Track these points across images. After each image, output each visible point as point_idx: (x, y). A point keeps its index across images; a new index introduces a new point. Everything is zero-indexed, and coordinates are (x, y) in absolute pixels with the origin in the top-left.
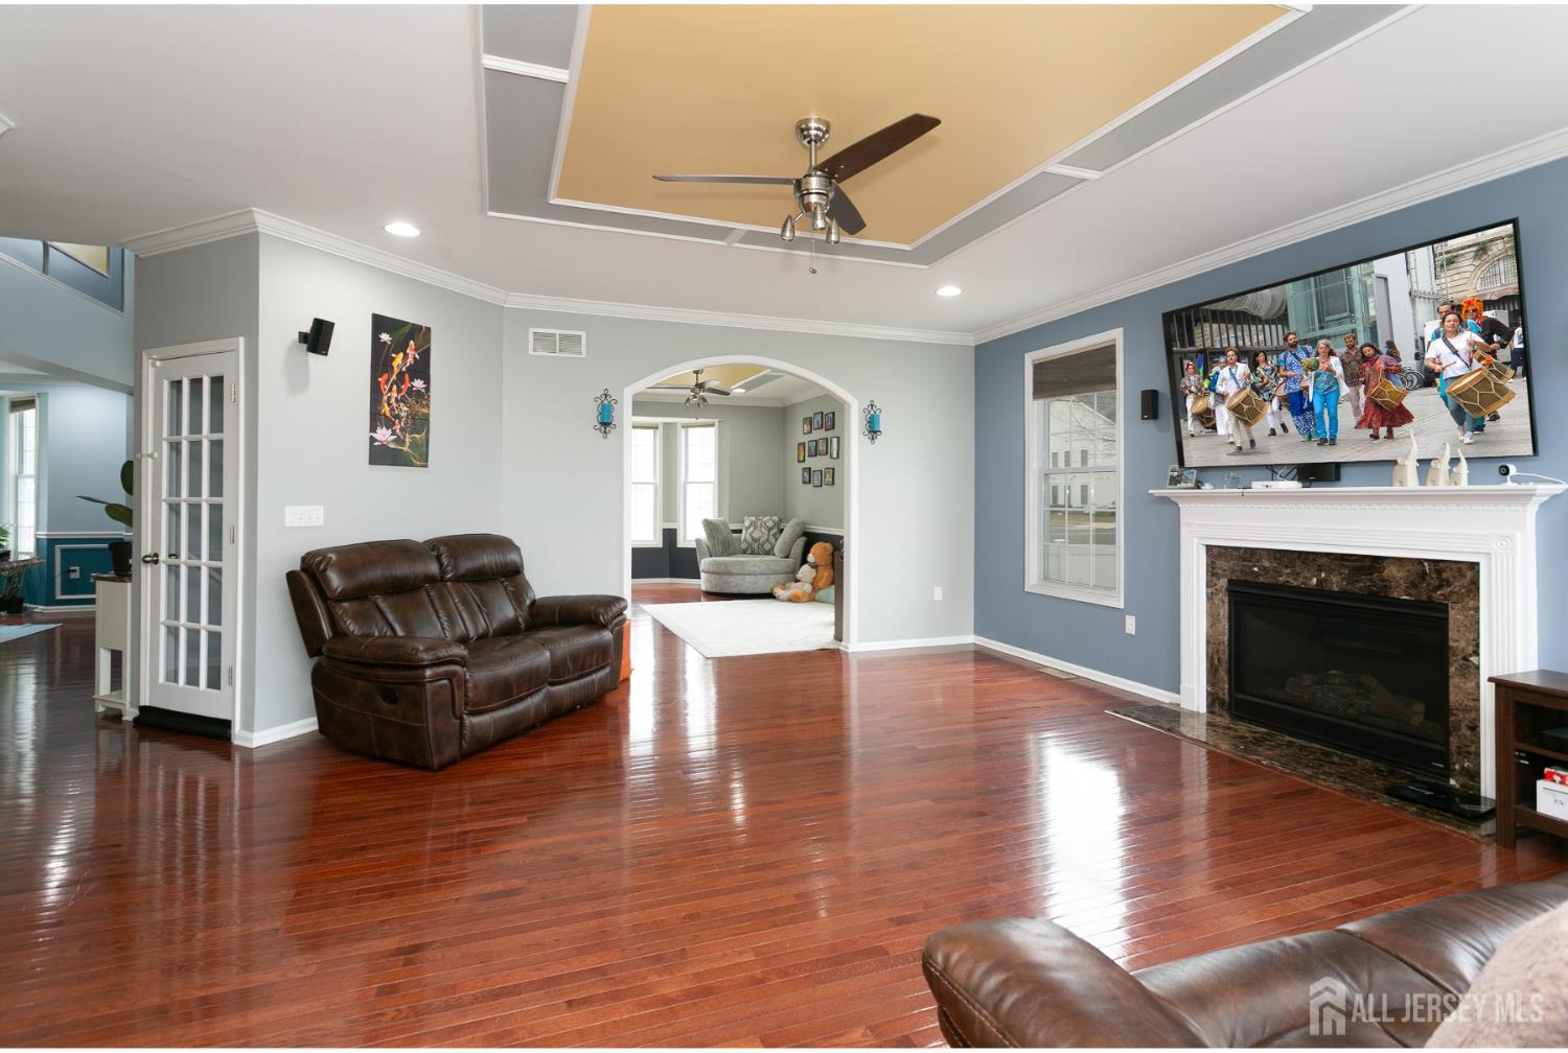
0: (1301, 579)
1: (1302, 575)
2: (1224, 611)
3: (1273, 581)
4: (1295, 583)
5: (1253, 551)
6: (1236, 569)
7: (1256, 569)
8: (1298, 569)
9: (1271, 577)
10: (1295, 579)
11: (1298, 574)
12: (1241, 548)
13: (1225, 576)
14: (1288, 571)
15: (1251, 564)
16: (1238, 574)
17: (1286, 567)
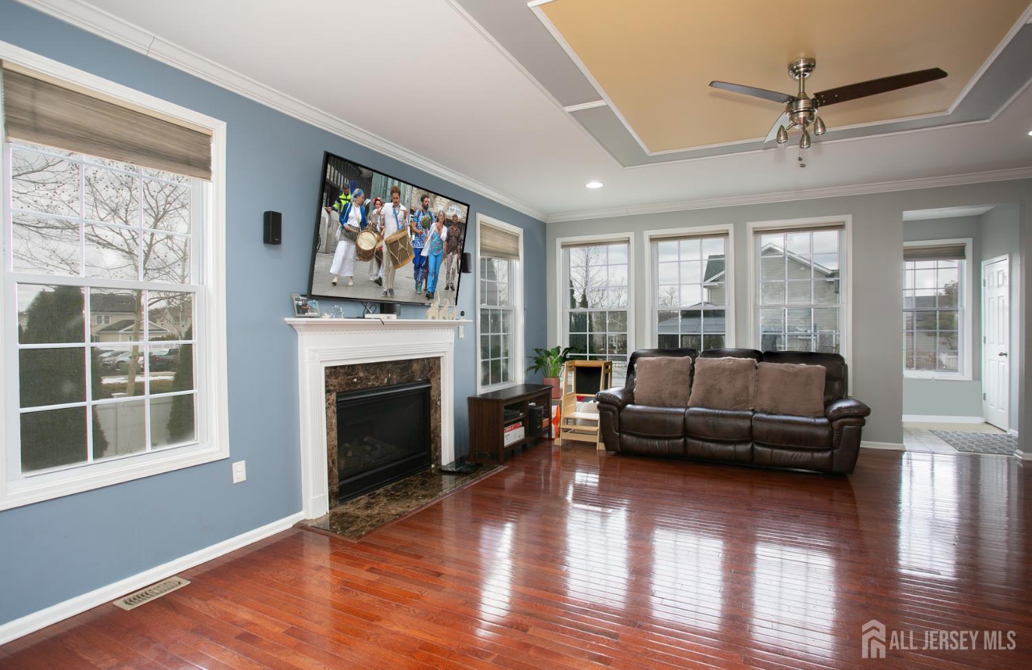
0: (380, 381)
1: (380, 378)
2: (334, 421)
3: (365, 386)
4: (377, 384)
5: (352, 367)
6: (343, 383)
7: (355, 380)
8: (378, 374)
9: (364, 384)
10: (377, 382)
11: (378, 378)
12: (346, 366)
13: (334, 390)
14: (373, 377)
15: (352, 377)
16: (344, 387)
17: (372, 374)
